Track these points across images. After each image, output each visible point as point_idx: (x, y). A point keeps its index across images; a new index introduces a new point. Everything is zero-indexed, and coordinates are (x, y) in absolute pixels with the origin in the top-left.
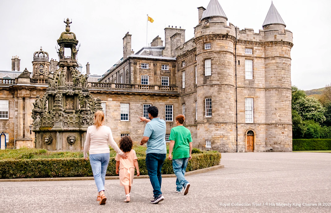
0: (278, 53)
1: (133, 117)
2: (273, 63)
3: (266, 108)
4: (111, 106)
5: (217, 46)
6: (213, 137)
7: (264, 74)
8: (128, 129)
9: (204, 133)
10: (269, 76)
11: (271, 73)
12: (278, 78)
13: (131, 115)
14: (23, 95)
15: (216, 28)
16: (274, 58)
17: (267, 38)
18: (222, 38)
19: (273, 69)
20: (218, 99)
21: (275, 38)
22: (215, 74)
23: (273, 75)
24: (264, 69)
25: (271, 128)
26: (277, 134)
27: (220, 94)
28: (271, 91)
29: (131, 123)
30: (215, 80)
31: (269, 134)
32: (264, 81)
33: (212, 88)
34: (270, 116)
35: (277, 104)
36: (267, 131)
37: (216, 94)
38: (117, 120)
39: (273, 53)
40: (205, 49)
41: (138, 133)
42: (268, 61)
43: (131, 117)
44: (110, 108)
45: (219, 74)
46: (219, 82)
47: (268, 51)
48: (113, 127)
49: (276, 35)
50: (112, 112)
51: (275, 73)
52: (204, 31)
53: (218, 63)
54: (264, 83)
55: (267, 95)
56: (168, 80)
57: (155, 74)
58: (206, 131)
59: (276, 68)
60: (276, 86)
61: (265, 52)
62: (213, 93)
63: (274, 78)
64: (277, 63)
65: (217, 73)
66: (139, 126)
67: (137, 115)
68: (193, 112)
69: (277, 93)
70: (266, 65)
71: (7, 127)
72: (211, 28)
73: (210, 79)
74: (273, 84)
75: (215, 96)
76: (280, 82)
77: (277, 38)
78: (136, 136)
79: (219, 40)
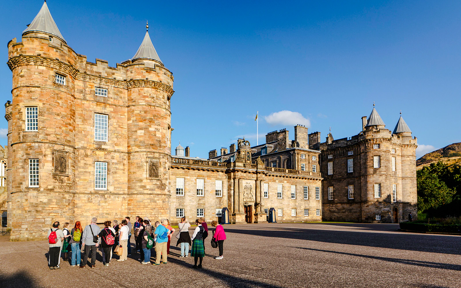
0: (411, 153)
1: (299, 196)
2: (407, 160)
3: (402, 192)
4: (286, 187)
5: (384, 147)
6: (383, 212)
7: (401, 168)
8: (296, 205)
9: (374, 209)
10: (405, 169)
11: (406, 167)
12: (411, 171)
13: (297, 195)
14: (239, 177)
15: (385, 134)
16: (408, 156)
17: (404, 142)
18: (387, 141)
19: (408, 164)
20: (385, 185)
21: (410, 142)
22: (383, 166)
23: (408, 169)
24: (401, 164)
25: (407, 206)
26: (412, 210)
27: (386, 181)
28: (407, 180)
29: (297, 200)
30: (383, 171)
31: (406, 211)
32: (401, 172)
33: (381, 177)
34: (406, 198)
35: (411, 189)
36: (404, 208)
37: (384, 181)
38: (289, 198)
39: (408, 153)
40: (374, 148)
41: (302, 208)
42: (404, 159)
43: (297, 196)
44: (285, 188)
45: (385, 167)
46: (386, 173)
47: (404, 151)
48: (287, 204)
49: (410, 141)
50: (286, 192)
51: (409, 167)
52: (375, 135)
53: (385, 159)
54: (401, 174)
55: (403, 182)
56: (316, 168)
57: (309, 163)
58: (377, 207)
59: (410, 164)
60: (410, 176)
61: (401, 152)
62: (382, 180)
63: (409, 171)
64: (411, 160)
65: (384, 166)
66: (302, 203)
67: (301, 195)
68: (345, 193)
69: (411, 181)
70: (402, 161)
71: (222, 204)
72: (381, 133)
73: (379, 170)
74: (408, 175)
75: (383, 183)
76: (412, 173)
77: (411, 142)
78: (300, 211)
79: (385, 143)
